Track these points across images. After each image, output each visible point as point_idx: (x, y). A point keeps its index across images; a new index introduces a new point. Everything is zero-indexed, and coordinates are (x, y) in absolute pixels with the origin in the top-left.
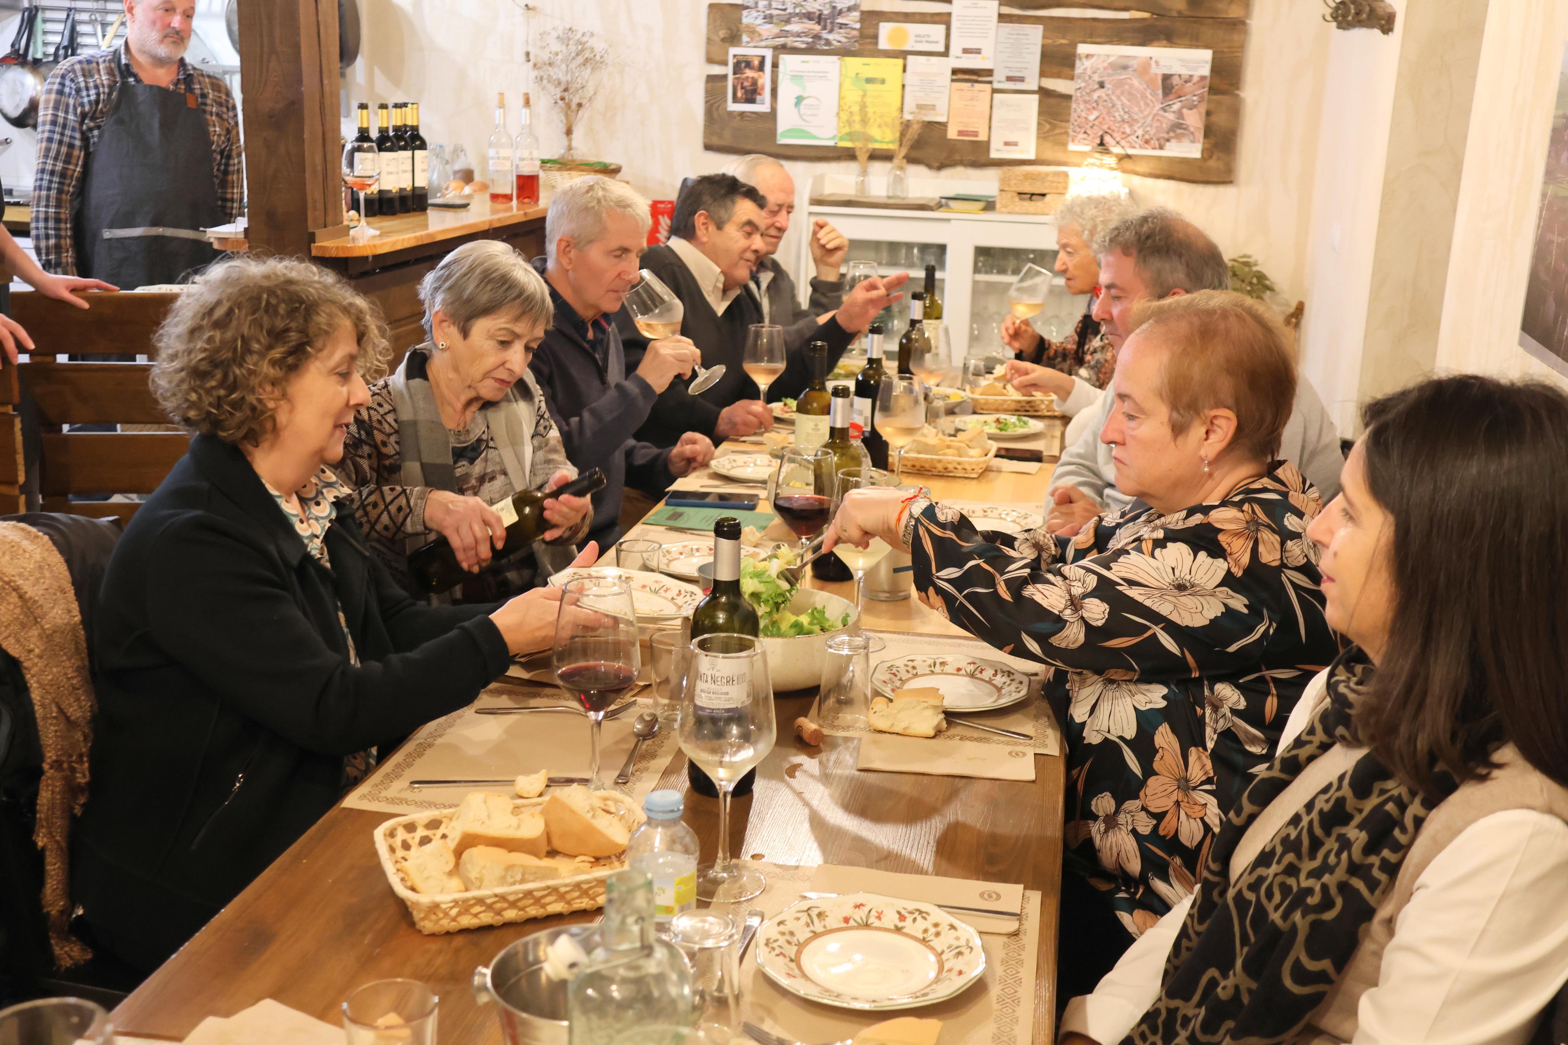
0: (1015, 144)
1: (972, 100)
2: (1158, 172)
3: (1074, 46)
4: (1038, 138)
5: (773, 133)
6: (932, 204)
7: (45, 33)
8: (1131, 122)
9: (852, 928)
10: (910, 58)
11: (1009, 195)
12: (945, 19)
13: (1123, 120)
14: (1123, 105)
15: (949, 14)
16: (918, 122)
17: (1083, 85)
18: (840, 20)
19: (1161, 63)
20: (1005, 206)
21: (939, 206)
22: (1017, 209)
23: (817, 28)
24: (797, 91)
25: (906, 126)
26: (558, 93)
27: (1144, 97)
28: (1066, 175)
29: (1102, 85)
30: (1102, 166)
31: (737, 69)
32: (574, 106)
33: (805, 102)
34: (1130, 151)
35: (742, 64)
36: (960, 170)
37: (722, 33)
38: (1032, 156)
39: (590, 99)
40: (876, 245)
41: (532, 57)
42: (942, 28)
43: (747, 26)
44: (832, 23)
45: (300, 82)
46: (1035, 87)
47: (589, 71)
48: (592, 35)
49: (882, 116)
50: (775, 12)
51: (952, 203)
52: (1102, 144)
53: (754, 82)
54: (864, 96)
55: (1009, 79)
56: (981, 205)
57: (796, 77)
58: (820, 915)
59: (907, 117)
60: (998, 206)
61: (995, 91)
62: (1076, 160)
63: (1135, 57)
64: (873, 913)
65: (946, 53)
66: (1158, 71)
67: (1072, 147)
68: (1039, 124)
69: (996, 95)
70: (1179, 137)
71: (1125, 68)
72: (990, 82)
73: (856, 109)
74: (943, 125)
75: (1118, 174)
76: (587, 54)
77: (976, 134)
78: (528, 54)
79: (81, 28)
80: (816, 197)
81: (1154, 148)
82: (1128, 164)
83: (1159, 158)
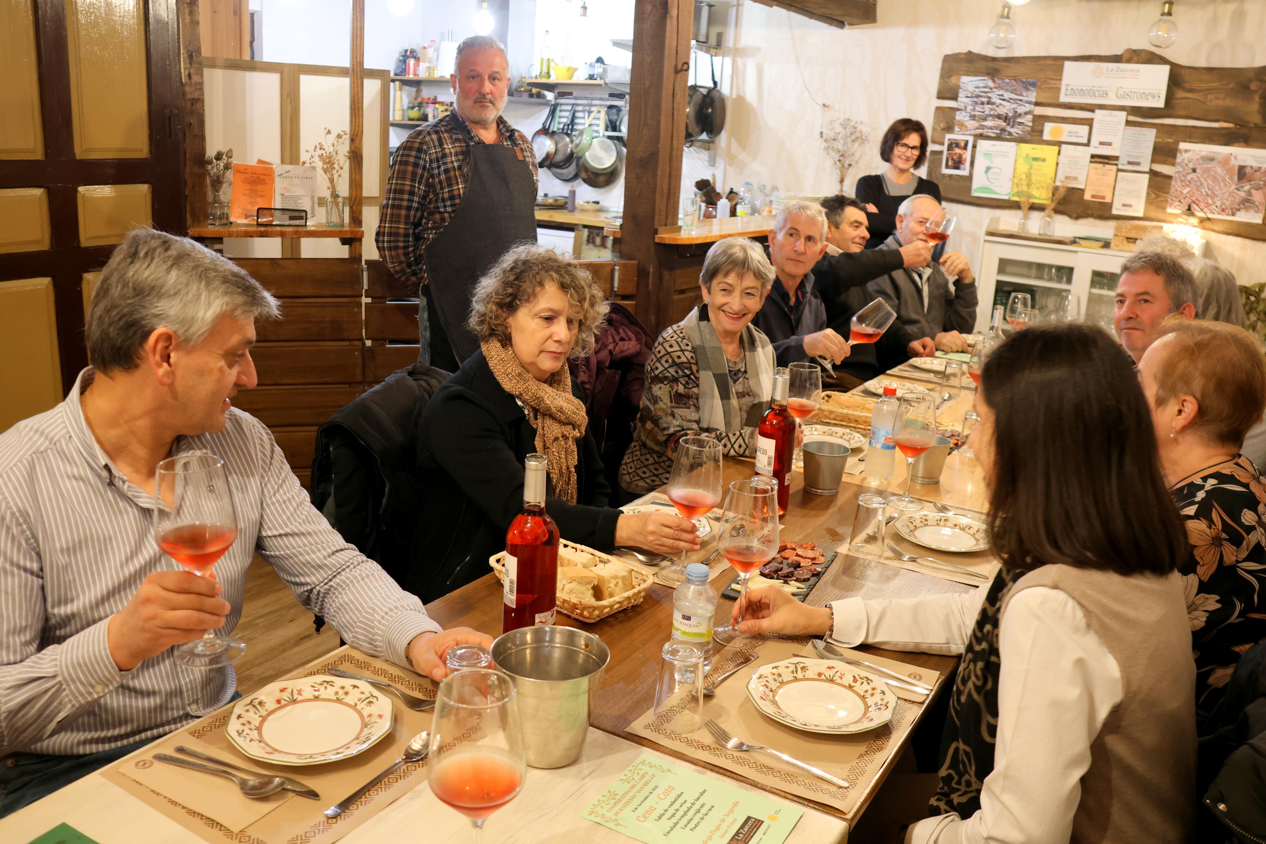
0: (1130, 206)
1: (1103, 175)
2: (1230, 231)
3: (1178, 144)
4: (1146, 203)
5: (969, 188)
6: (1066, 241)
7: (560, 117)
8: (1213, 196)
9: (822, 680)
10: (1063, 146)
11: (1121, 238)
12: (1089, 123)
13: (1208, 195)
14: (1208, 184)
15: (1092, 119)
16: (1064, 187)
17: (1181, 169)
18: (1019, 120)
19: (1239, 158)
20: (1117, 246)
21: (1074, 242)
22: (1125, 248)
23: (1004, 124)
24: (988, 164)
25: (1056, 189)
26: (837, 157)
27: (1224, 180)
28: (1161, 227)
29: (1194, 170)
30: (1187, 224)
31: (950, 147)
32: (846, 165)
33: (992, 170)
34: (1210, 216)
35: (953, 145)
36: (1091, 220)
37: (942, 125)
38: (1140, 214)
39: (857, 162)
40: (1029, 265)
41: (824, 135)
42: (1086, 128)
43: (959, 121)
44: (1014, 122)
45: (658, 141)
46: (1147, 170)
47: (857, 144)
48: (862, 123)
49: (1040, 182)
50: (977, 113)
51: (1081, 242)
52: (1189, 209)
53: (960, 156)
54: (1031, 168)
55: (1130, 163)
56: (1101, 244)
57: (987, 155)
58: (803, 668)
59: (1058, 184)
60: (1112, 245)
61: (1119, 170)
62: (1170, 219)
63: (1219, 153)
64: (838, 674)
65: (1088, 144)
66: (1236, 163)
67: (1169, 210)
68: (1148, 193)
69: (1120, 174)
70: (1247, 209)
71: (1212, 159)
72: (1117, 165)
73: (1023, 176)
74: (1082, 191)
75: (1200, 231)
76: (858, 135)
77: (1103, 198)
78: (822, 133)
79: (578, 115)
80: (992, 229)
81: (1228, 215)
82: (1208, 224)
83: (1231, 222)
